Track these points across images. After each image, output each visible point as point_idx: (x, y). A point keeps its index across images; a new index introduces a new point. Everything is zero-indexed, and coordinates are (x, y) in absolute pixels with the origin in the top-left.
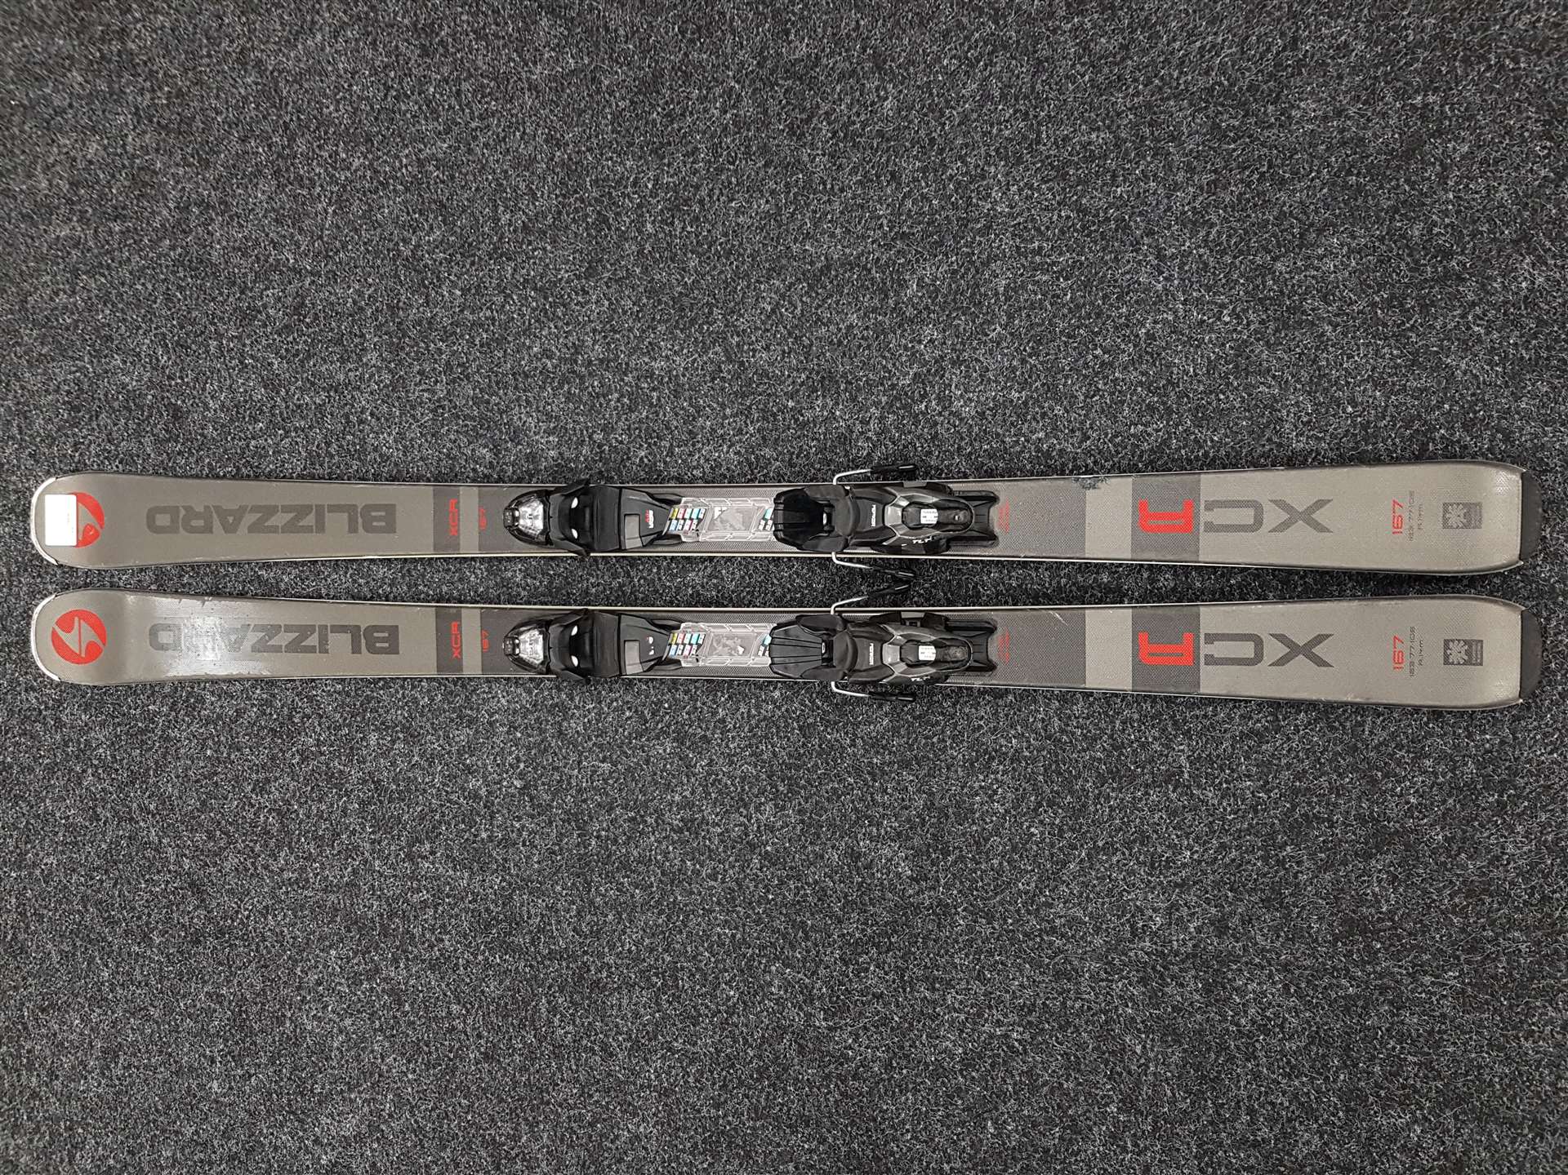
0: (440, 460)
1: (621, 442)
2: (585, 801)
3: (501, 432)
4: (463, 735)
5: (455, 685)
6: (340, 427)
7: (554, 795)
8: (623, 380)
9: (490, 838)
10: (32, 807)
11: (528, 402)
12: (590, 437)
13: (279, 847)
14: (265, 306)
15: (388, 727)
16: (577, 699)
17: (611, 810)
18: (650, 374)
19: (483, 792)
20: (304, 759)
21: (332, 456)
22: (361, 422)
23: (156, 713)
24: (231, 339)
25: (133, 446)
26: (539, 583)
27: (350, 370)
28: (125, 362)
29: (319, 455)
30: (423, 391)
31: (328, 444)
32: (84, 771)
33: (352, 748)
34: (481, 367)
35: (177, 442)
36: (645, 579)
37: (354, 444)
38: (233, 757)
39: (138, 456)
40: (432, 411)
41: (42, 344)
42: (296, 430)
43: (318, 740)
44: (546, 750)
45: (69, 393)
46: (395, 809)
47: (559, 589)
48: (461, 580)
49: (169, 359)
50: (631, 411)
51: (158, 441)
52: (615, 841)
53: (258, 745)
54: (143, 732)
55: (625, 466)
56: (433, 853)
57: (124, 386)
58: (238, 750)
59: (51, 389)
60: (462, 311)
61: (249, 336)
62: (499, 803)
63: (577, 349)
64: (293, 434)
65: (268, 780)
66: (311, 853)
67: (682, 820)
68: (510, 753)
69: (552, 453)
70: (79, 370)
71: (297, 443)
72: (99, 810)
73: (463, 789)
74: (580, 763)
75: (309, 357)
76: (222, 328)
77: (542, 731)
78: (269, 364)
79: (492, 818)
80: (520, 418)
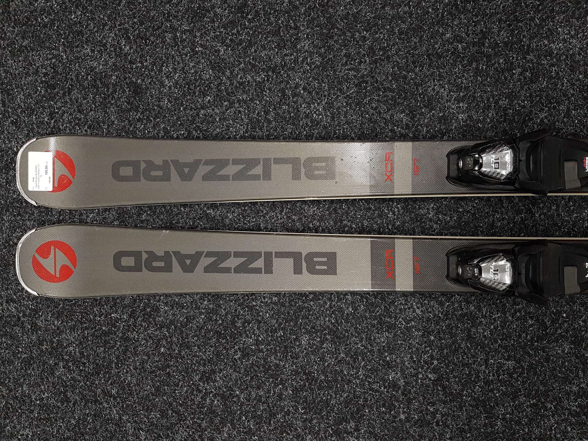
0: (362, 122)
1: (524, 107)
2: (492, 391)
3: (417, 101)
4: (383, 338)
5: (375, 298)
6: (277, 99)
7: (464, 386)
8: (525, 58)
9: (408, 419)
10: (11, 391)
11: (440, 76)
12: (496, 103)
13: (223, 423)
14: (213, 7)
15: (317, 331)
16: (484, 310)
17: (515, 396)
18: (550, 53)
19: (402, 383)
20: (245, 355)
21: (269, 122)
22: (295, 95)
23: (117, 320)
24: (184, 32)
25: (100, 115)
26: (452, 219)
27: (286, 55)
28: (93, 51)
29: (258, 121)
30: (348, 70)
31: (267, 113)
32: (56, 364)
33: (286, 347)
34: (400, 50)
35: (137, 111)
36: (545, 214)
37: (289, 113)
38: (183, 353)
39: (104, 123)
40: (356, 86)
41: (23, 38)
42: (239, 101)
43: (257, 340)
44: (456, 350)
45: (46, 74)
46: (323, 395)
47: (467, 223)
48: (380, 216)
49: (131, 48)
50: (532, 81)
51: (121, 111)
52: (519, 423)
53: (205, 344)
54: (106, 334)
55: (526, 126)
56: (357, 429)
57: (92, 69)
58: (188, 348)
59: (31, 72)
60: (383, 8)
61: (199, 30)
62: (415, 392)
63: (484, 35)
64: (237, 105)
65: (213, 372)
66: (250, 429)
67: (579, 406)
68: (426, 352)
69: (461, 116)
70: (55, 57)
71: (240, 112)
72: (69, 394)
73: (384, 381)
74: (486, 361)
75: (250, 45)
76: (175, 23)
77: (453, 335)
78: (216, 51)
79: (409, 401)
80: (434, 89)
